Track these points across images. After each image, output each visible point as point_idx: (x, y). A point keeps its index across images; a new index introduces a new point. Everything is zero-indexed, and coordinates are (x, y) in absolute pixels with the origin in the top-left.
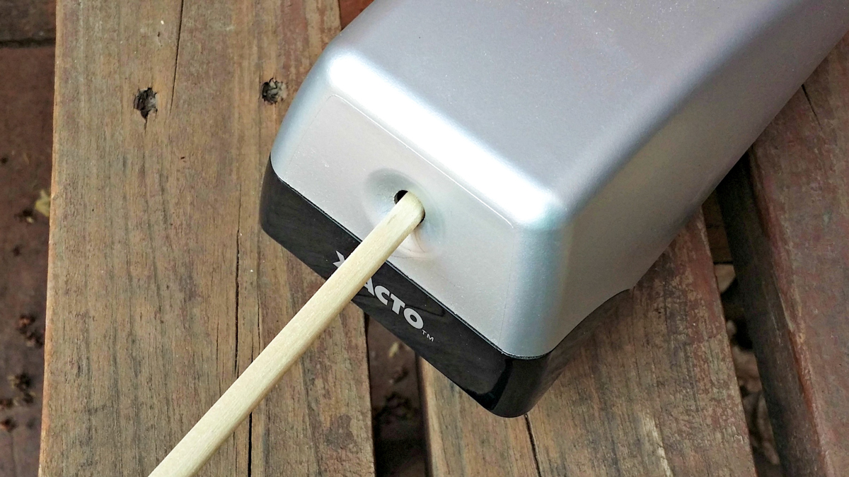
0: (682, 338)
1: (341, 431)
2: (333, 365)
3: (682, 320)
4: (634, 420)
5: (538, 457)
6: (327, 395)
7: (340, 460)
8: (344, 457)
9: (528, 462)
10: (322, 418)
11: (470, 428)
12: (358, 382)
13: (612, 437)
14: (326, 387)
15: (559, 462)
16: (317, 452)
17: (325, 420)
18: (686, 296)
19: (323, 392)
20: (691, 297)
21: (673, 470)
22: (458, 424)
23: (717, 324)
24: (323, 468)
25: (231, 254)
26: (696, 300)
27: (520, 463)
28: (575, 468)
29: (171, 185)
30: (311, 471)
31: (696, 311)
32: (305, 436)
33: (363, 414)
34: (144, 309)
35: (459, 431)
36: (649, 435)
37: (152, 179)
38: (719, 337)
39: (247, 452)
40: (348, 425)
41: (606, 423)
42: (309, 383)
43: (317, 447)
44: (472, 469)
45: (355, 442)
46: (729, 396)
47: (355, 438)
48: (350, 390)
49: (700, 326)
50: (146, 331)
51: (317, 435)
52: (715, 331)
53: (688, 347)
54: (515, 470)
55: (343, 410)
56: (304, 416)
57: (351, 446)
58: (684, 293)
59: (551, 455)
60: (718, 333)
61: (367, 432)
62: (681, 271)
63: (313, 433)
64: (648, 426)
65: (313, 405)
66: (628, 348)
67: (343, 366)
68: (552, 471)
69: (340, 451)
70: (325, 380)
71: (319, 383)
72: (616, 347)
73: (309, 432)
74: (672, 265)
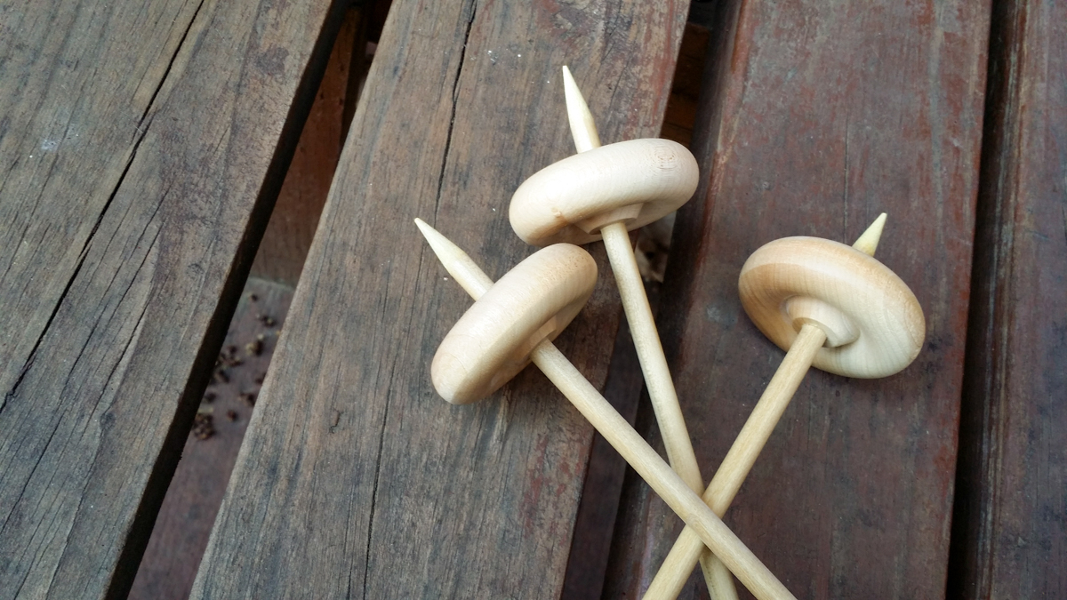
0: (621, 116)
1: (275, 60)
2: (293, 5)
3: (626, 102)
5: (448, 158)
6: (276, 25)
7: (263, 82)
8: (268, 82)
9: (436, 158)
10: (262, 42)
11: (397, 110)
12: (309, 27)
13: (521, 169)
14: (278, 19)
15: (465, 169)
16: (244, 67)
17: (264, 45)
18: (639, 85)
19: (273, 22)
20: (644, 87)
22: (387, 102)
23: (656, 118)
24: (243, 83)
26: (646, 91)
27: (429, 155)
28: (476, 179)
30: (232, 80)
31: (643, 100)
32: (239, 50)
33: (301, 55)
35: (386, 107)
38: (653, 128)
39: (179, 41)
40: (284, 58)
41: (521, 157)
42: (262, 9)
43: (245, 63)
44: (383, 143)
45: (284, 75)
47: (285, 71)
48: (299, 31)
49: (640, 113)
51: (251, 53)
52: (651, 123)
53: (621, 126)
54: (422, 159)
55: (285, 44)
56: (246, 34)
57: (278, 76)
58: (640, 82)
59: (460, 161)
60: (653, 125)
61: (298, 71)
63: (248, 51)
65: (259, 29)
67: (301, 9)
68: (455, 173)
69: (266, 75)
70: (280, 13)
71: (272, 13)
73: (246, 47)
74: (639, 55)
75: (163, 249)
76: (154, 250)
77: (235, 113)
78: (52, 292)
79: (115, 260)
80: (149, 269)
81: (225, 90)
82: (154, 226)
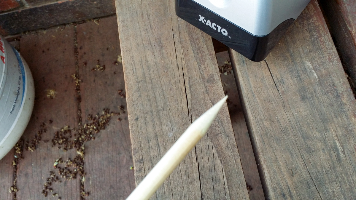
0: (316, 37)
1: (211, 78)
2: (206, 61)
3: (314, 31)
4: (303, 63)
5: (274, 78)
6: (205, 69)
7: (212, 86)
8: (213, 86)
9: (270, 80)
10: (205, 76)
11: (251, 73)
12: (214, 64)
13: (297, 69)
14: (205, 67)
15: (280, 78)
16: (205, 85)
17: (206, 76)
18: (315, 24)
19: (204, 68)
20: (317, 24)
21: (318, 76)
22: (247, 72)
23: (326, 31)
24: (207, 90)
25: (171, 34)
27: (268, 80)
28: (286, 80)
29: (151, 17)
30: (204, 90)
31: (319, 28)
32: (201, 81)
33: (217, 73)
34: (149, 52)
35: (247, 74)
36: (309, 67)
37: (146, 16)
38: (327, 35)
39: (184, 88)
40: (213, 76)
41: (294, 65)
42: (199, 67)
43: (205, 84)
44: (253, 84)
45: (216, 81)
46: (333, 52)
47: (216, 80)
48: (212, 67)
49: (321, 32)
50: (150, 59)
51: (204, 80)
52: (326, 33)
53: (318, 39)
54: (267, 83)
55: (211, 73)
56: (199, 76)
57: (215, 82)
58: (314, 23)
59: (278, 77)
60: (327, 34)
61: (219, 78)
62: (312, 17)
63: (203, 80)
64: (308, 64)
65: (202, 72)
66: (298, 42)
67: (209, 60)
68: (279, 81)
69: (212, 84)
70: (204, 65)
71: (203, 66)
72: (294, 43)
73: (202, 80)
74: (309, 16)
75: (216, 147)
76: (214, 149)
77: (210, 99)
78: (196, 175)
79: (206, 157)
80: (216, 155)
81: (204, 94)
82: (210, 142)
